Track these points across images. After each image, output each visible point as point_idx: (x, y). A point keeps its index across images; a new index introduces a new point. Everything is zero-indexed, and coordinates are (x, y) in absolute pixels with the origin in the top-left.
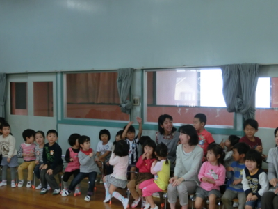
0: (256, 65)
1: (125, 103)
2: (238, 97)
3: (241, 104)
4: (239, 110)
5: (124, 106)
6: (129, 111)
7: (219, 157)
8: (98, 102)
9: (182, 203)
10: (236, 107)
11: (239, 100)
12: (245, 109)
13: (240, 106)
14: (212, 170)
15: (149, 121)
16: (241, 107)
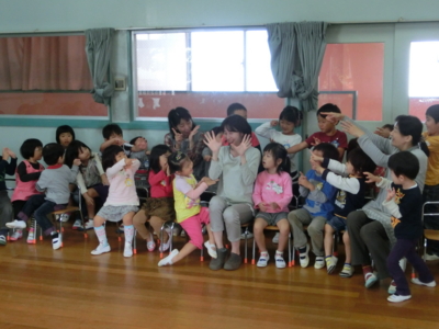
0: (323, 24)
1: (103, 87)
2: (294, 73)
3: (301, 84)
4: (297, 94)
5: (100, 91)
6: (107, 100)
7: (280, 162)
8: (31, 88)
9: (231, 238)
10: (293, 90)
11: (297, 78)
12: (307, 92)
13: (299, 87)
14: (272, 181)
15: (141, 115)
16: (302, 89)
